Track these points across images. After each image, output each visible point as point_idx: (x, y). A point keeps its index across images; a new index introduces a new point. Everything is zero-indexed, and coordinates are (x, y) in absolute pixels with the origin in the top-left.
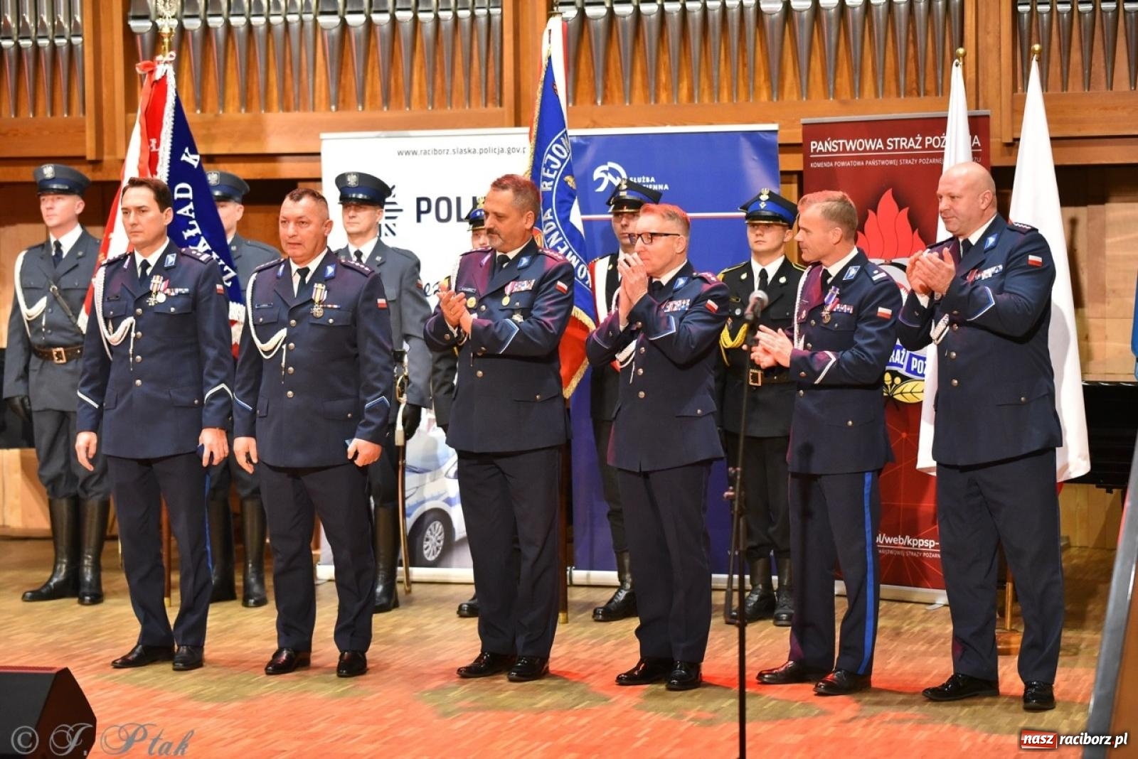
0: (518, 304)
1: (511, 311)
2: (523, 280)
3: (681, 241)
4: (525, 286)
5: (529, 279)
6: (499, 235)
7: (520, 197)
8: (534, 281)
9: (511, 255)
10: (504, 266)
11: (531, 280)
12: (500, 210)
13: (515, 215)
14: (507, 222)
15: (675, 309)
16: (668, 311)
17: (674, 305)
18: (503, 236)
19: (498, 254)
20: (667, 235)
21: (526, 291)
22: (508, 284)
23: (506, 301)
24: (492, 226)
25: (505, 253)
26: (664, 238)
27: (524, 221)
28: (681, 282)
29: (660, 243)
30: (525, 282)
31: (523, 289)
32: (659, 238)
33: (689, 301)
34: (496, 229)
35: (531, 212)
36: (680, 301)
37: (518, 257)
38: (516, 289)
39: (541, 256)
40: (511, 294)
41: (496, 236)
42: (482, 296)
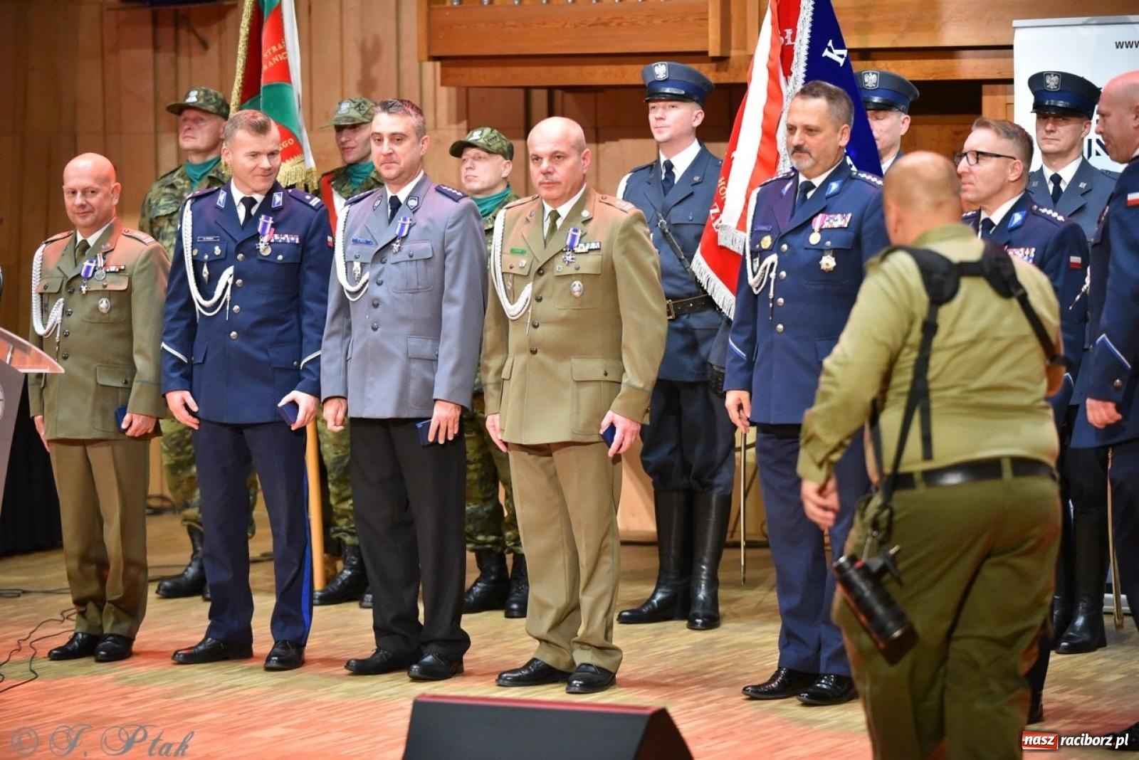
0: (828, 243)
1: (820, 251)
2: (836, 213)
3: (1017, 167)
4: (839, 221)
5: (843, 212)
6: (810, 154)
7: (834, 107)
8: (850, 215)
9: (817, 182)
10: (809, 195)
11: (847, 213)
12: (813, 121)
13: (829, 130)
14: (820, 136)
18: (814, 155)
19: (802, 179)
20: (998, 156)
21: (841, 228)
22: (817, 215)
23: (815, 239)
24: (801, 143)
25: (810, 178)
26: (995, 159)
27: (839, 136)
28: (1018, 217)
29: (988, 166)
30: (839, 216)
31: (836, 225)
32: (989, 158)
33: (1033, 249)
34: (806, 146)
35: (846, 125)
36: (1022, 250)
37: (826, 184)
38: (826, 225)
39: (855, 181)
40: (821, 230)
41: (807, 155)
42: (783, 233)
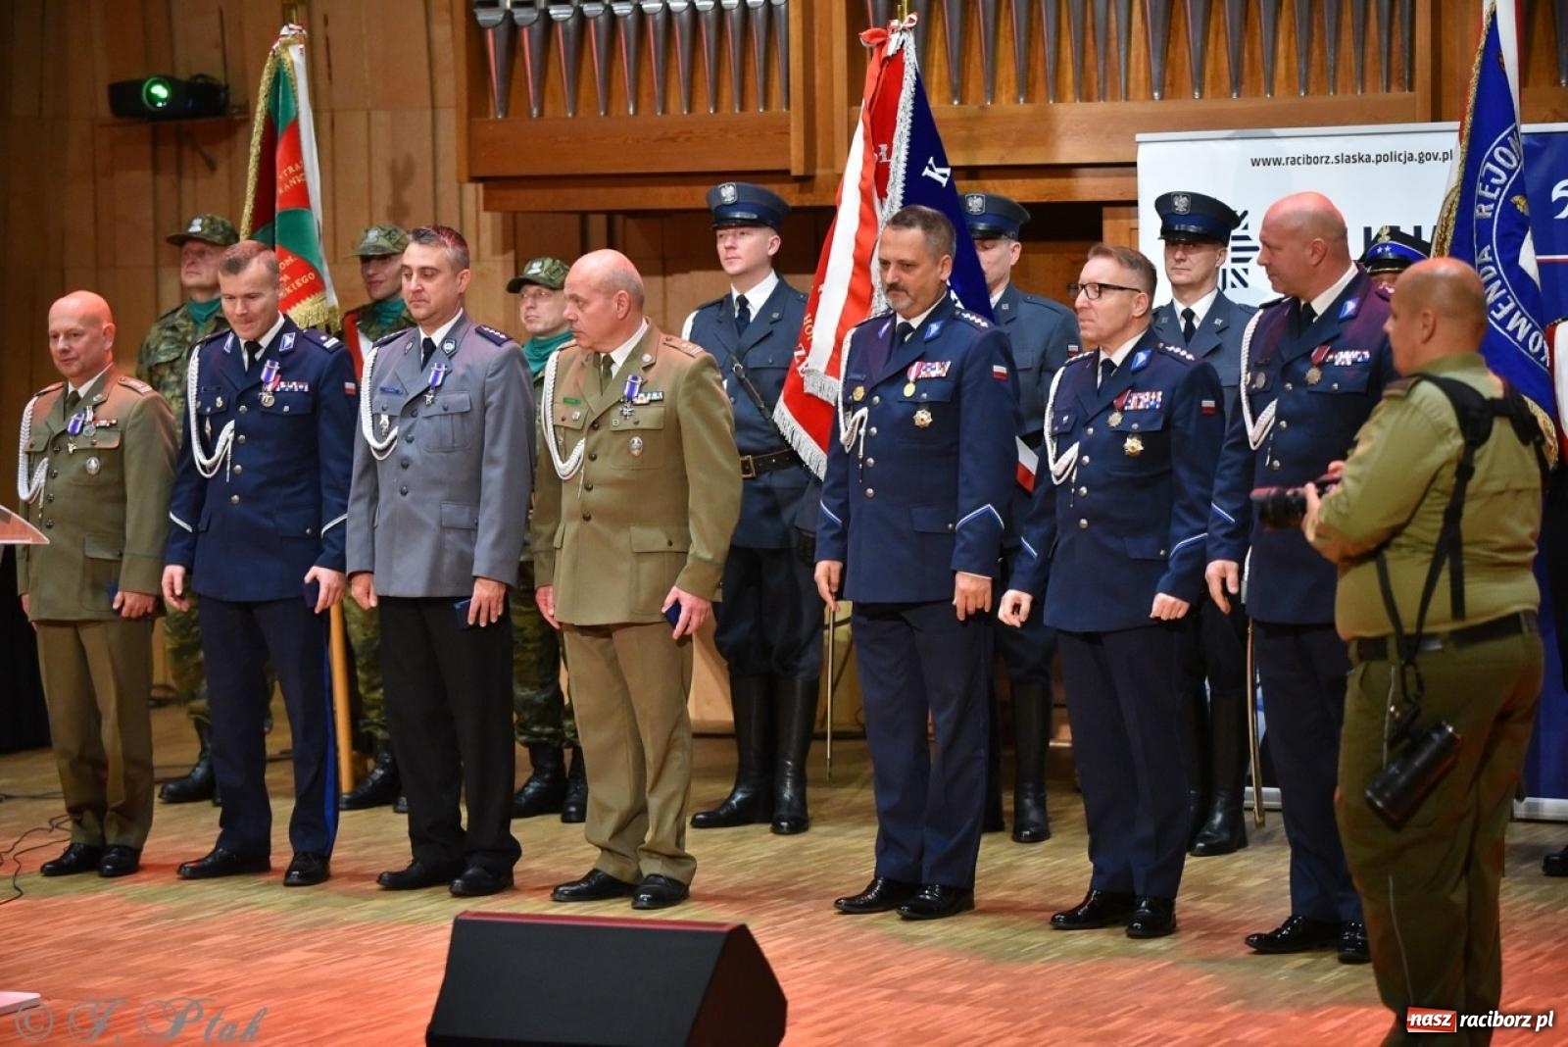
0: (925, 395)
1: (915, 404)
2: (933, 361)
3: (1142, 300)
4: (937, 370)
5: (942, 360)
6: (907, 292)
7: (932, 237)
8: (949, 363)
9: (915, 323)
10: (907, 338)
11: (945, 361)
12: (907, 255)
13: (927, 264)
14: (918, 272)
15: (1141, 406)
16: (1131, 407)
17: (1139, 400)
18: (912, 293)
19: (900, 320)
20: (1121, 288)
21: (939, 378)
22: (912, 364)
23: (909, 390)
24: (896, 280)
25: (909, 318)
26: (1118, 292)
27: (939, 269)
28: (1142, 358)
29: (1110, 299)
30: (937, 364)
31: (933, 374)
32: (1112, 291)
33: (1160, 394)
34: (902, 284)
35: (947, 256)
36: (1148, 394)
37: (925, 325)
38: (923, 374)
39: (959, 323)
40: (917, 381)
41: (903, 294)
42: (876, 383)
